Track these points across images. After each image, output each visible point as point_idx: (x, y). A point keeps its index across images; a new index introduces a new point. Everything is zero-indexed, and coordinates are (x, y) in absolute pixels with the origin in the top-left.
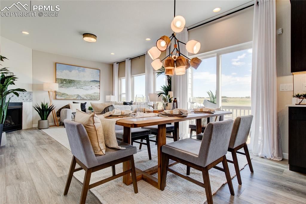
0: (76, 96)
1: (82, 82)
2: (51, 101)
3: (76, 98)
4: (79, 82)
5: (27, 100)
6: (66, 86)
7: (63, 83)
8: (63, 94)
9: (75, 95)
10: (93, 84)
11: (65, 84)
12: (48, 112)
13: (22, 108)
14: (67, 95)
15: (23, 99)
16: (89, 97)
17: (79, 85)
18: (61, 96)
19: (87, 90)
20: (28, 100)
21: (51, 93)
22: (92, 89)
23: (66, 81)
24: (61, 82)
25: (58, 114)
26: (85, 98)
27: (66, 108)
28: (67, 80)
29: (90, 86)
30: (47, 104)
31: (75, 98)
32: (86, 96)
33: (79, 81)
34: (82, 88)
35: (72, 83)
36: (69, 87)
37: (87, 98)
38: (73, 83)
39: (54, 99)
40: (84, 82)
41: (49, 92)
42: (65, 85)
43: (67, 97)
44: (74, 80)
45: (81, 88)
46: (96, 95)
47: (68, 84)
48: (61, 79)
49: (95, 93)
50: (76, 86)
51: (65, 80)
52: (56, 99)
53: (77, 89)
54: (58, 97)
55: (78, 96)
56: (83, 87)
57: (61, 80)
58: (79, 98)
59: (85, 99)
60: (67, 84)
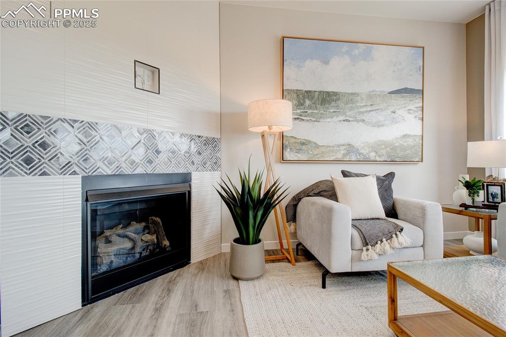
0: (342, 148)
1: (363, 99)
2: (269, 168)
3: (344, 155)
4: (351, 98)
5: (205, 164)
6: (312, 115)
7: (302, 105)
8: (303, 144)
9: (339, 146)
10: (399, 100)
11: (310, 107)
12: (260, 214)
13: (190, 193)
14: (317, 146)
15: (193, 163)
16: (384, 152)
17: (351, 109)
18: (299, 151)
19: (379, 125)
20: (209, 163)
21: (270, 141)
22: (394, 121)
23: (313, 98)
24: (299, 101)
25: (291, 213)
26: (372, 156)
27: (318, 194)
28: (316, 95)
29: (389, 112)
30: (257, 179)
31: (339, 156)
32: (375, 148)
33: (352, 94)
34: (363, 121)
35: (329, 103)
36: (322, 116)
37: (380, 156)
38: (333, 104)
39: (277, 162)
40: (371, 96)
41: (263, 136)
42: (309, 111)
43: (315, 153)
44: (335, 94)
45: (358, 121)
46: (410, 142)
47: (319, 106)
48: (297, 92)
49: (404, 136)
50: (344, 114)
51: (309, 94)
52: (283, 160)
53: (346, 123)
54: (288, 155)
55: (350, 148)
56: (366, 117)
57: (298, 95)
58: (353, 158)
59: (373, 158)
60: (316, 108)
